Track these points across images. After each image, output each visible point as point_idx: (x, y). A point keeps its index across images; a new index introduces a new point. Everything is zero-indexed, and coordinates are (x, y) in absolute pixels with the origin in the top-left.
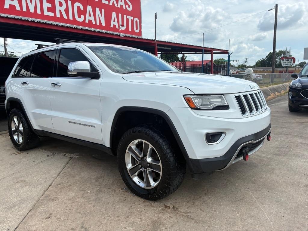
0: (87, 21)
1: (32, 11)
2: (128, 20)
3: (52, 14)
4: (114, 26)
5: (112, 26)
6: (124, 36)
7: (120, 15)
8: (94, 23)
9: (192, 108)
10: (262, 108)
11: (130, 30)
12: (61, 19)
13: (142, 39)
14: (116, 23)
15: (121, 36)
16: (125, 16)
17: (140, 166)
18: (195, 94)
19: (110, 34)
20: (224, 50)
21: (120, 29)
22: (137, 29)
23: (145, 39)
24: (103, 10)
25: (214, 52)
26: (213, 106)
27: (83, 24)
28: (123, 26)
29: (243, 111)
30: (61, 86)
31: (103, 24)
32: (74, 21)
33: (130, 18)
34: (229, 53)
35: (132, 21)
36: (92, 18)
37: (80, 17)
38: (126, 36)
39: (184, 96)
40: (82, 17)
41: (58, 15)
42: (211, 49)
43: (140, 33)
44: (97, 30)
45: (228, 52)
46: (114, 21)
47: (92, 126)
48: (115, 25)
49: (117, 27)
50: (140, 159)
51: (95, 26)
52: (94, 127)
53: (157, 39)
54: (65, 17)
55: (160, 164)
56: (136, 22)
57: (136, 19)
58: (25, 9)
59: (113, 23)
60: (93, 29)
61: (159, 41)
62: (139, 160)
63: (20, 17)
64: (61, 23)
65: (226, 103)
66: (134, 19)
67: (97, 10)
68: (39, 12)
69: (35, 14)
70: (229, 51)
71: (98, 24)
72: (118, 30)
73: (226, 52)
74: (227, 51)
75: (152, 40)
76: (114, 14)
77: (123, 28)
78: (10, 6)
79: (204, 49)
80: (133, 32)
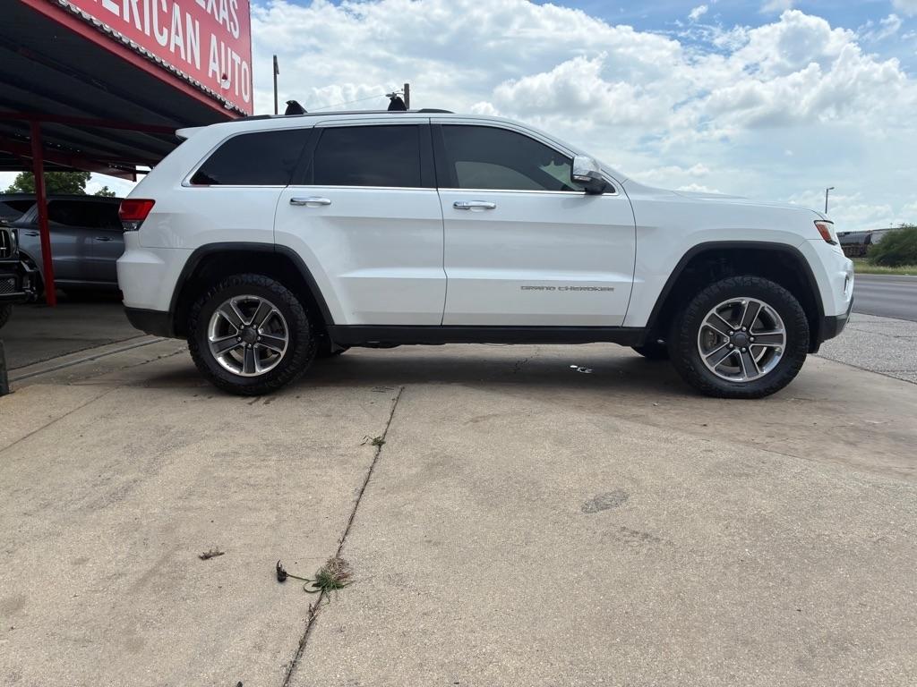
0: (172, 49)
4: (214, 73)
5: (210, 75)
8: (183, 57)
11: (237, 93)
22: (246, 94)
28: (225, 77)
33: (237, 59)
46: (214, 61)
57: (245, 65)
77: (226, 85)
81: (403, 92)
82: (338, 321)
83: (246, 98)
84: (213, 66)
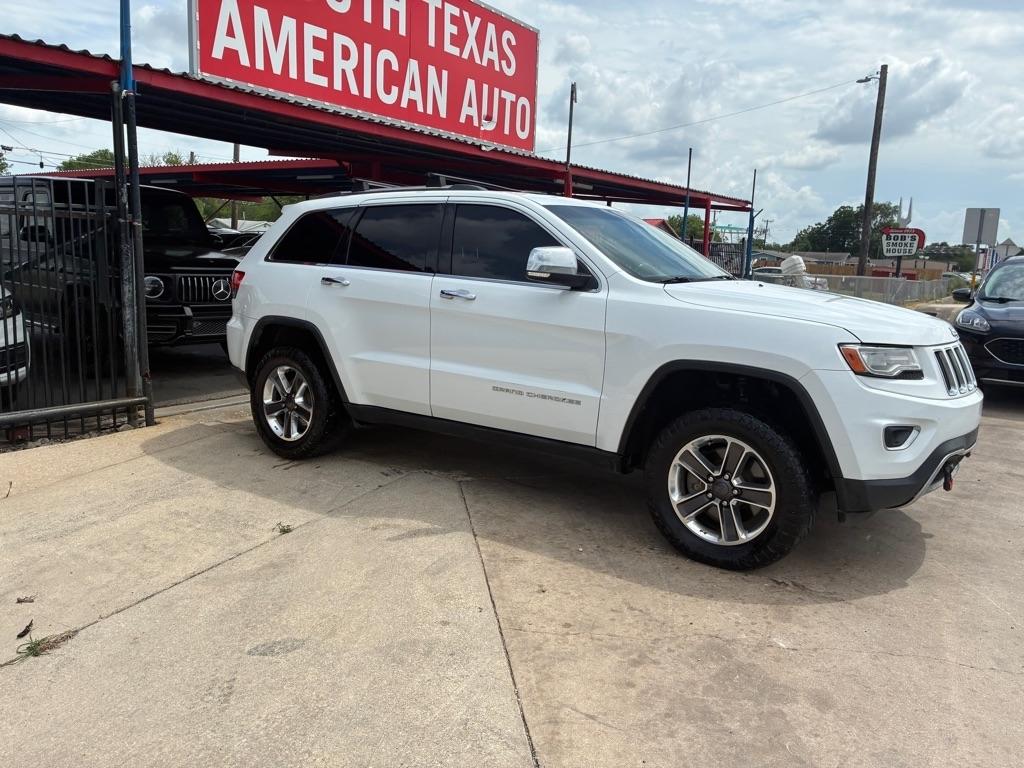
0: (404, 104)
1: (277, 69)
2: (502, 102)
3: (322, 81)
4: (469, 118)
5: (462, 119)
6: (490, 149)
7: (486, 87)
8: (420, 109)
9: (856, 373)
10: (960, 386)
11: (507, 132)
12: (344, 96)
13: (536, 159)
14: (473, 112)
15: (484, 148)
16: (496, 90)
17: (710, 495)
18: (862, 344)
19: (457, 142)
20: (739, 201)
21: (482, 129)
22: (523, 129)
23: (542, 160)
24: (445, 74)
25: (713, 203)
26: (895, 369)
27: (394, 110)
28: (489, 118)
29: (949, 385)
30: (474, 299)
31: (443, 114)
32: (375, 104)
33: (509, 97)
34: (751, 210)
35: (514, 105)
36: (417, 96)
37: (388, 91)
38: (495, 150)
39: (839, 345)
40: (395, 90)
41: (338, 86)
42: (705, 197)
43: (530, 142)
44: (427, 130)
45: (749, 206)
47: (571, 401)
48: (472, 117)
49: (476, 123)
50: (711, 479)
51: (423, 118)
52: (578, 403)
53: (573, 161)
54: (354, 90)
55: (772, 489)
56: (524, 107)
57: (523, 101)
58: (260, 65)
59: (466, 111)
60: (417, 127)
61: (576, 167)
62: (708, 482)
63: (250, 85)
64: (343, 107)
65: (916, 365)
66: (517, 99)
67: (432, 70)
68: (293, 74)
69: (283, 81)
70: (752, 204)
71: (430, 111)
72: (476, 132)
73: (742, 206)
74: (747, 202)
75: (560, 163)
76: (471, 85)
77: (490, 127)
78: (227, 50)
79: (691, 194)
80: (513, 138)
81: (879, 76)
82: (351, 400)
83: (523, 135)
84: (467, 111)
